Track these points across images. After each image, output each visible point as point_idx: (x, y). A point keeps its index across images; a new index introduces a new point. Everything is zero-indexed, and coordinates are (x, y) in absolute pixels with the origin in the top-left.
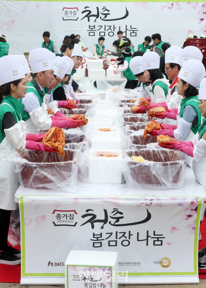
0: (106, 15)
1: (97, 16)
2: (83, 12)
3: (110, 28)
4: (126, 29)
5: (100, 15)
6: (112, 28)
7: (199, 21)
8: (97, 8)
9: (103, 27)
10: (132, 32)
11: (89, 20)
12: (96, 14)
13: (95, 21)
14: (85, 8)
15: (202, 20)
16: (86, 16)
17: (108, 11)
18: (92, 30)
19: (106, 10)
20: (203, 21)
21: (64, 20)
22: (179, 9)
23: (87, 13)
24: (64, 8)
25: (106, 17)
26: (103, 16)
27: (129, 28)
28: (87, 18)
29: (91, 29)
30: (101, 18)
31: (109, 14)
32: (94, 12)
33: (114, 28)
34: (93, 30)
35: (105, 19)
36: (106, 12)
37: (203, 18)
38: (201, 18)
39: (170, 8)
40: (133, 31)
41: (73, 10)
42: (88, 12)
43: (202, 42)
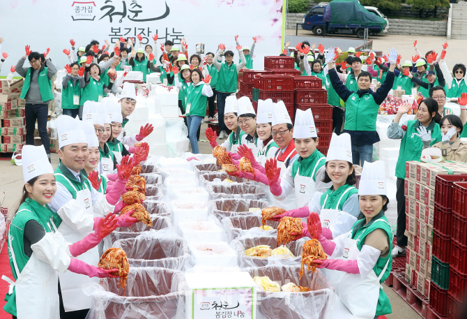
0: (137, 13)
1: (124, 14)
2: (102, 9)
3: (142, 32)
4: (167, 34)
5: (128, 13)
6: (146, 32)
7: (272, 22)
8: (124, 2)
9: (133, 31)
10: (175, 37)
11: (111, 21)
12: (122, 11)
13: (121, 21)
14: (106, 2)
15: (275, 20)
16: (108, 14)
17: (140, 7)
18: (116, 35)
19: (137, 5)
20: (277, 22)
21: (74, 20)
22: (243, 5)
23: (109, 9)
24: (74, 2)
25: (136, 15)
26: (132, 15)
27: (170, 32)
28: (108, 16)
29: (114, 34)
30: (129, 16)
31: (141, 11)
32: (119, 9)
33: (149, 32)
35: (135, 18)
36: (137, 9)
37: (277, 18)
38: (274, 18)
39: (230, 4)
40: (177, 36)
41: (87, 5)
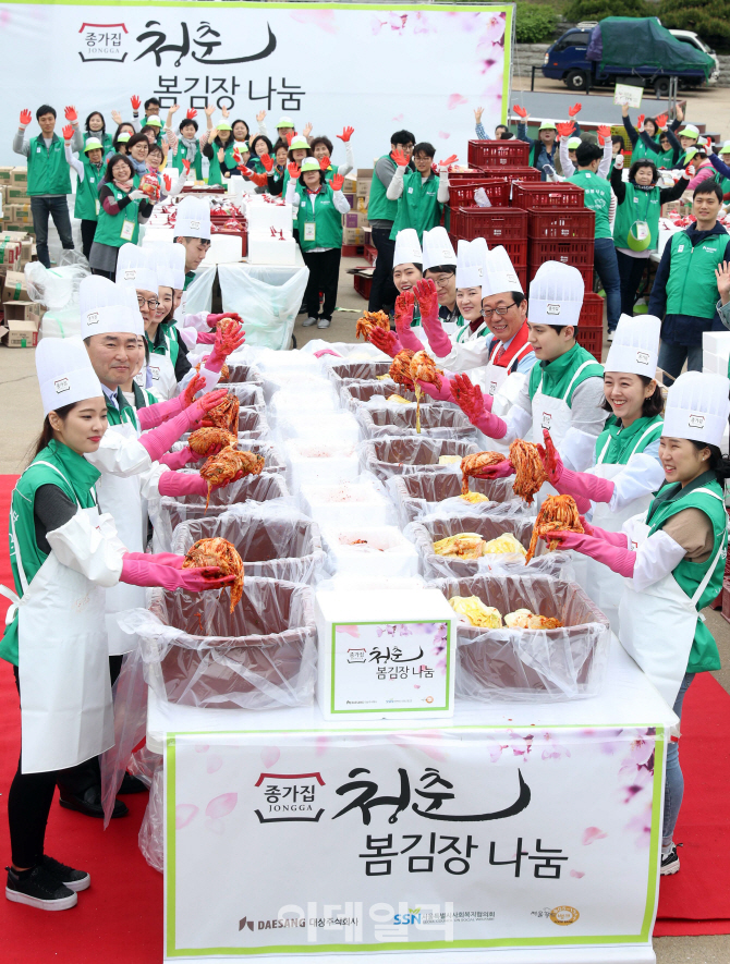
0: (210, 46)
1: (184, 49)
2: (140, 39)
3: (221, 86)
4: (270, 90)
5: (193, 47)
6: (228, 85)
7: (483, 66)
8: (184, 25)
9: (202, 83)
10: (288, 97)
11: (159, 62)
12: (180, 43)
13: (178, 63)
14: (148, 25)
15: (490, 62)
16: (152, 48)
17: (217, 34)
18: (168, 92)
19: (210, 31)
20: (493, 66)
21: (84, 60)
22: (425, 31)
23: (154, 39)
24: (84, 25)
25: (209, 52)
26: (200, 51)
27: (277, 85)
28: (152, 55)
29: (165, 89)
30: (193, 54)
31: (218, 44)
32: (175, 38)
33: (234, 85)
34: (171, 89)
35: (207, 58)
36: (210, 38)
37: (493, 58)
38: (487, 57)
39: (398, 28)
40: (291, 94)
41: (111, 31)
42: (156, 38)
43: (515, 152)
